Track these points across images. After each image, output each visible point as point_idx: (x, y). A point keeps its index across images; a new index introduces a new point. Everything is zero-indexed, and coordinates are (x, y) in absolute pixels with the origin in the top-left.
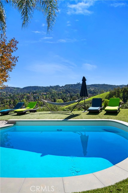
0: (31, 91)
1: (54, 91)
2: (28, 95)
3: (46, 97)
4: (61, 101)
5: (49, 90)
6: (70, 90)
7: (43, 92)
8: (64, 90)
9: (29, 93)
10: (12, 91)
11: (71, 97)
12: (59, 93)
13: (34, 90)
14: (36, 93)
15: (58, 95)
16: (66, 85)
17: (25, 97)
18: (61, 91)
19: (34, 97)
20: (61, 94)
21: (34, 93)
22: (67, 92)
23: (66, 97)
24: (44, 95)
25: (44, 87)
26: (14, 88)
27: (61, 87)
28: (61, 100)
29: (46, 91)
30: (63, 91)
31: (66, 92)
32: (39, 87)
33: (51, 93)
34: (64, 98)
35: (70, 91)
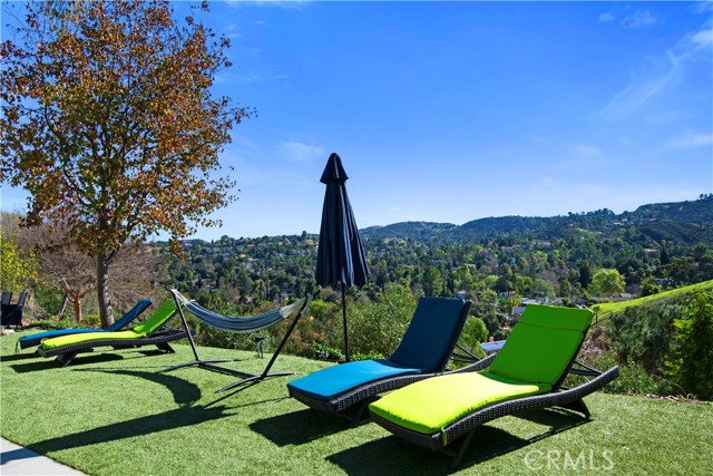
0: (493, 235)
1: (585, 234)
2: (481, 249)
3: (549, 257)
4: (613, 276)
5: (563, 230)
6: (662, 227)
7: (539, 237)
8: (633, 229)
9: (485, 244)
10: (426, 237)
11: (664, 258)
12: (606, 242)
13: (505, 232)
14: (510, 242)
15: (605, 251)
16: (643, 208)
17: (470, 256)
18: (619, 235)
19: (500, 257)
20: (617, 245)
21: (502, 243)
22: (648, 238)
23: (640, 262)
24: (544, 249)
25: (546, 220)
26: (435, 225)
27: (620, 218)
28: (614, 271)
29: (549, 235)
30: (627, 234)
31: (642, 238)
32: (525, 219)
33: (573, 240)
34: (627, 266)
35: (662, 232)
